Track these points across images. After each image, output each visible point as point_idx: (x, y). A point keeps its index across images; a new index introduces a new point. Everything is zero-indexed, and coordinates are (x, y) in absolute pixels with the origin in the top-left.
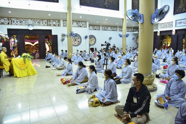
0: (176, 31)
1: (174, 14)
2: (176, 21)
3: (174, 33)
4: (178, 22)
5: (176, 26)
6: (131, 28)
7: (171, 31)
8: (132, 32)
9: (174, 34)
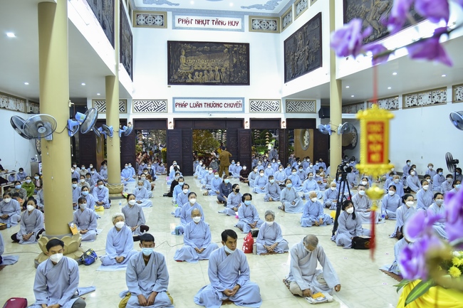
0: (176, 120)
1: (168, 84)
2: (174, 98)
3: (171, 126)
4: (177, 101)
5: (174, 111)
6: (24, 100)
7: (165, 121)
8: (27, 115)
9: (172, 128)
